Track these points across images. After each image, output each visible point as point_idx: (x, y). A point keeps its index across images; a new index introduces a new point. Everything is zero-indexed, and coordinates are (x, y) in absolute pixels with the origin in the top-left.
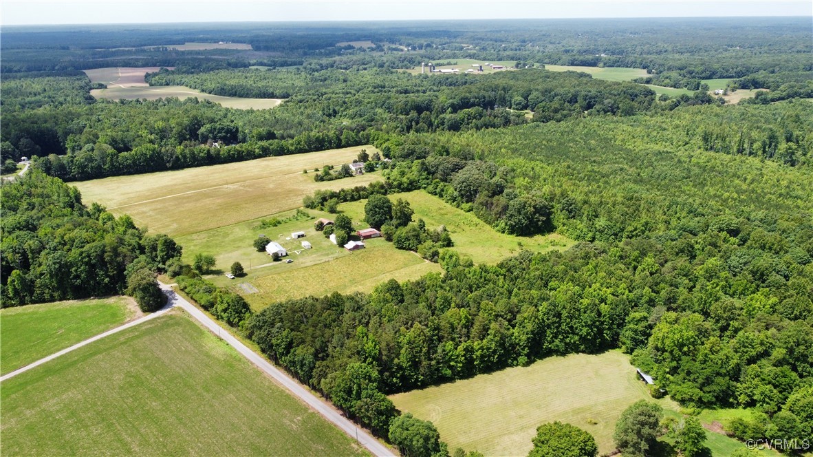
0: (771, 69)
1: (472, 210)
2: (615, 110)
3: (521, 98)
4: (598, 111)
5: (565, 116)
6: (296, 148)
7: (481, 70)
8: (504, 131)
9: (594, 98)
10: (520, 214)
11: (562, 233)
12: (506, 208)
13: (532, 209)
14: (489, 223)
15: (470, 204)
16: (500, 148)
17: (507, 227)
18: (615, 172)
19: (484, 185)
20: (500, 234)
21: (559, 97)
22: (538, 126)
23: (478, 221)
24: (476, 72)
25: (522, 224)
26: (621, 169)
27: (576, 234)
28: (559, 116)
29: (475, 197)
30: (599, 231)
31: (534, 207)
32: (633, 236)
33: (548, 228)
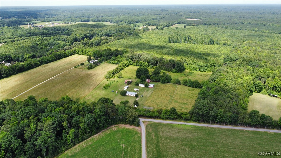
2: (131, 34)
5: (123, 37)
6: (52, 59)
7: (53, 25)
11: (188, 69)
12: (174, 65)
14: (168, 71)
17: (177, 71)
24: (51, 26)
28: (121, 37)
29: (157, 64)
32: (212, 66)
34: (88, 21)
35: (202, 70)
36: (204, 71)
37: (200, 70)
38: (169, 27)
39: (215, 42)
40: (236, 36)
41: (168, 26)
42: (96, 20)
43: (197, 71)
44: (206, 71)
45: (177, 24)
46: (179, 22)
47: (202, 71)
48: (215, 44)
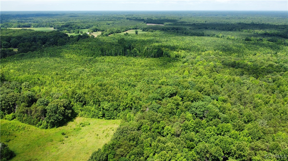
0: (97, 25)
1: (15, 118)
2: (56, 43)
3: (7, 42)
4: (49, 45)
5: (35, 48)
8: (5, 60)
9: (44, 39)
10: (56, 113)
11: (82, 116)
12: (44, 112)
13: (63, 108)
14: (33, 124)
15: (12, 114)
16: (9, 70)
17: (49, 124)
18: (80, 72)
19: (19, 99)
20: (44, 130)
21: (27, 40)
22: (23, 55)
23: (24, 125)
25: (59, 120)
26: (83, 70)
27: (92, 114)
28: (32, 49)
29: (15, 108)
30: (107, 110)
31: (64, 107)
32: (127, 108)
33: (74, 115)
34: (29, 27)
35: (108, 117)
36: (112, 119)
37: (103, 116)
38: (121, 33)
39: (164, 54)
40: (195, 44)
41: (119, 32)
42: (39, 25)
43: (99, 118)
44: (115, 117)
45: (133, 29)
46: (135, 27)
47: (107, 119)
48: (164, 56)
